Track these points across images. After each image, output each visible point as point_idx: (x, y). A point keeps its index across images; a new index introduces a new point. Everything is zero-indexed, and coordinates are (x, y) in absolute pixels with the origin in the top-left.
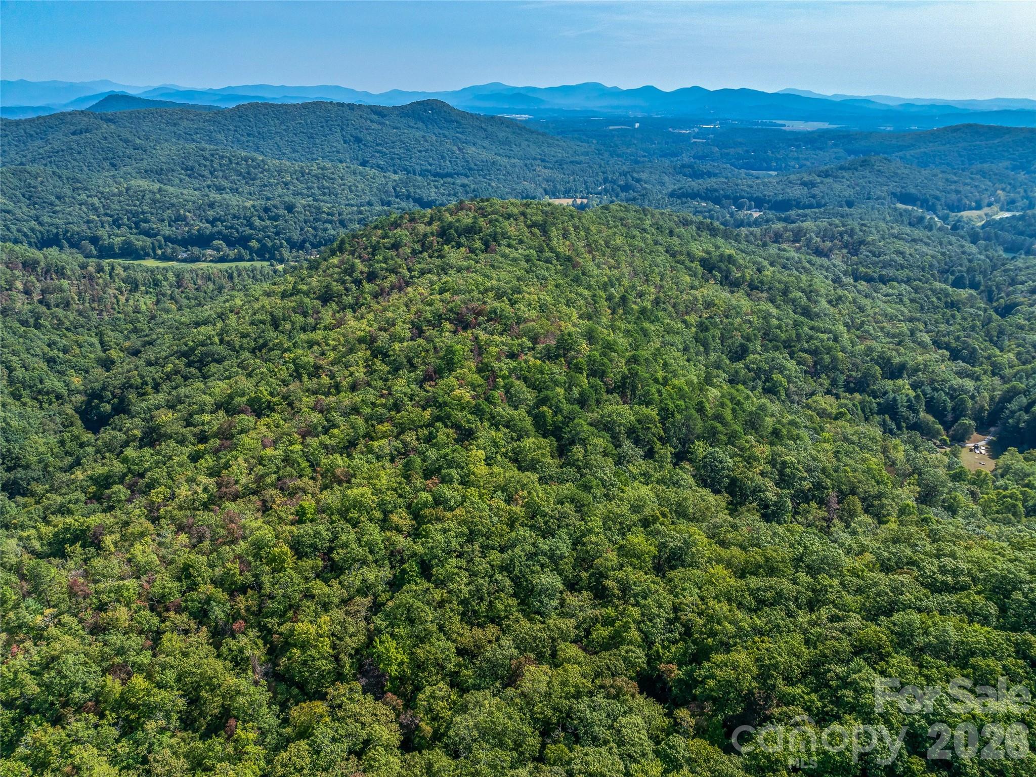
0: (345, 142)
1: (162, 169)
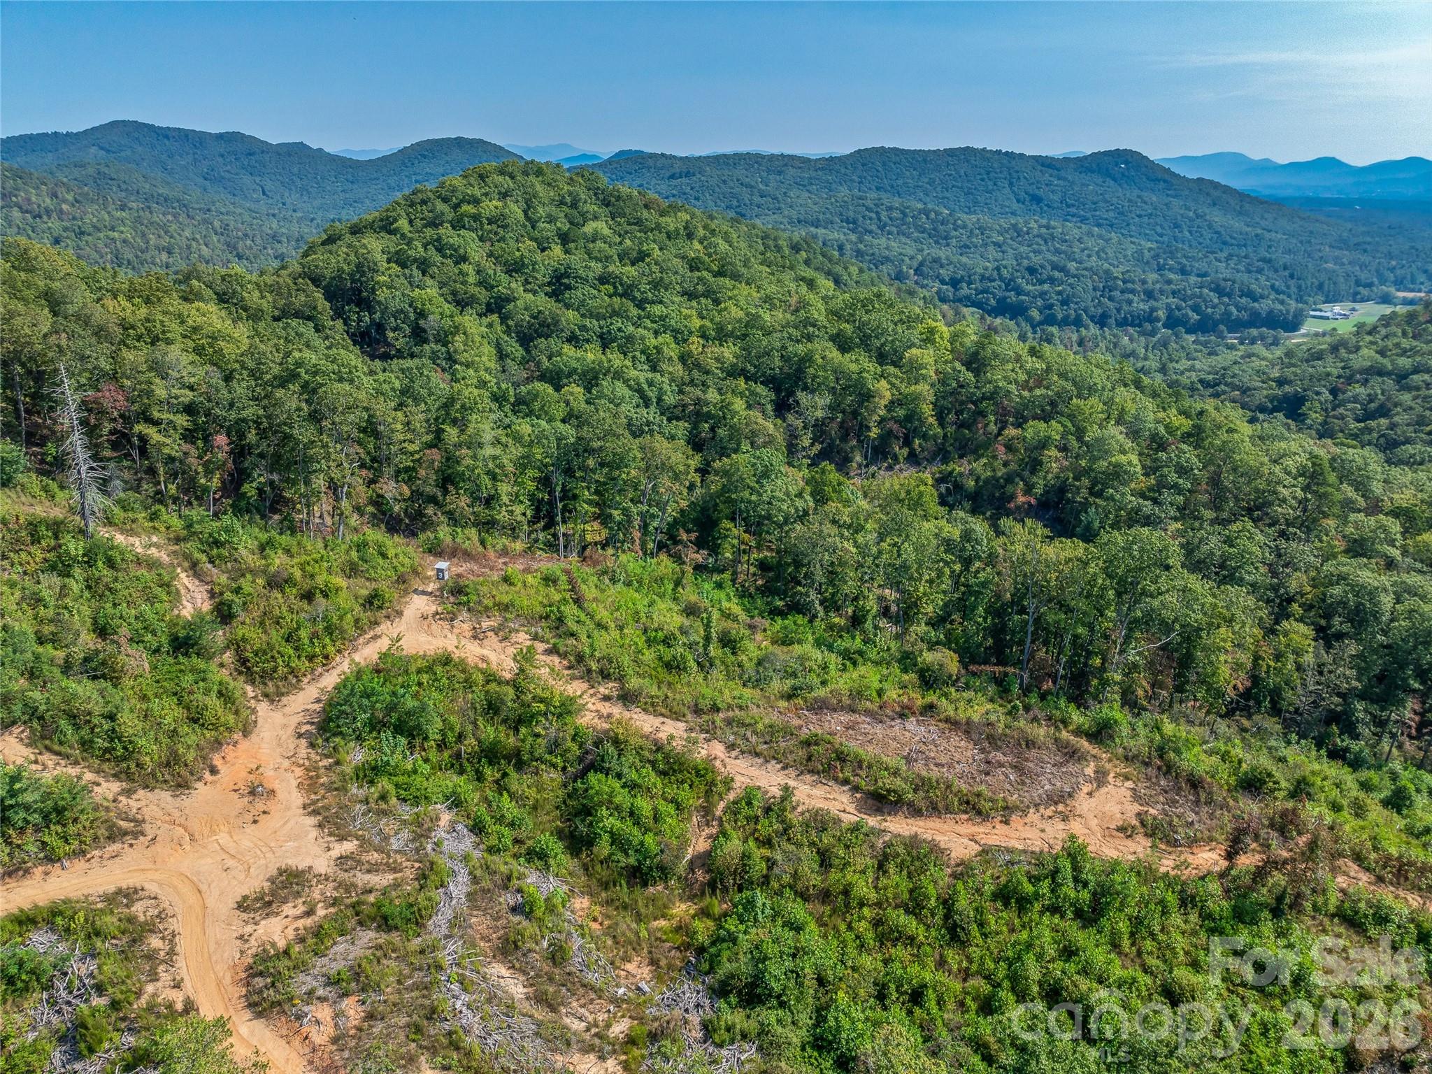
0: (1018, 201)
1: (818, 220)
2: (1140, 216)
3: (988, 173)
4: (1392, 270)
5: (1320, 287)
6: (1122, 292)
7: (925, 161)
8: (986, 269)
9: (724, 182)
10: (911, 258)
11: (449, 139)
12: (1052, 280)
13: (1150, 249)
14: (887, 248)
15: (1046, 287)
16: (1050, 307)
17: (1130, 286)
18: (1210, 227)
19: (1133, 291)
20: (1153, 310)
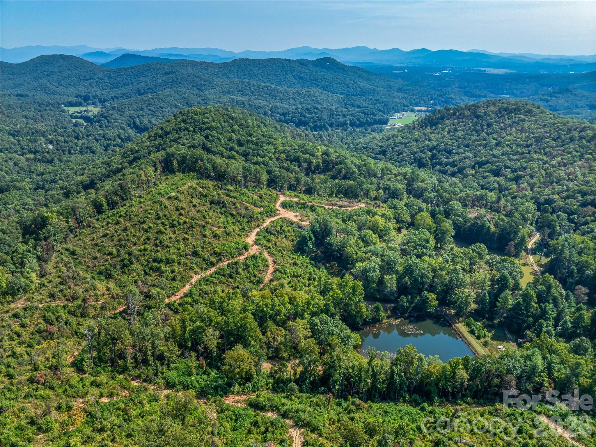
2: (336, 84)
3: (283, 68)
4: (414, 100)
5: (393, 108)
6: (336, 115)
7: (259, 64)
8: (293, 109)
9: (189, 76)
10: (268, 106)
11: (57, 55)
12: (315, 113)
13: (342, 98)
14: (259, 103)
15: (313, 115)
16: (316, 122)
17: (338, 113)
18: (359, 87)
19: (339, 115)
20: (346, 121)
